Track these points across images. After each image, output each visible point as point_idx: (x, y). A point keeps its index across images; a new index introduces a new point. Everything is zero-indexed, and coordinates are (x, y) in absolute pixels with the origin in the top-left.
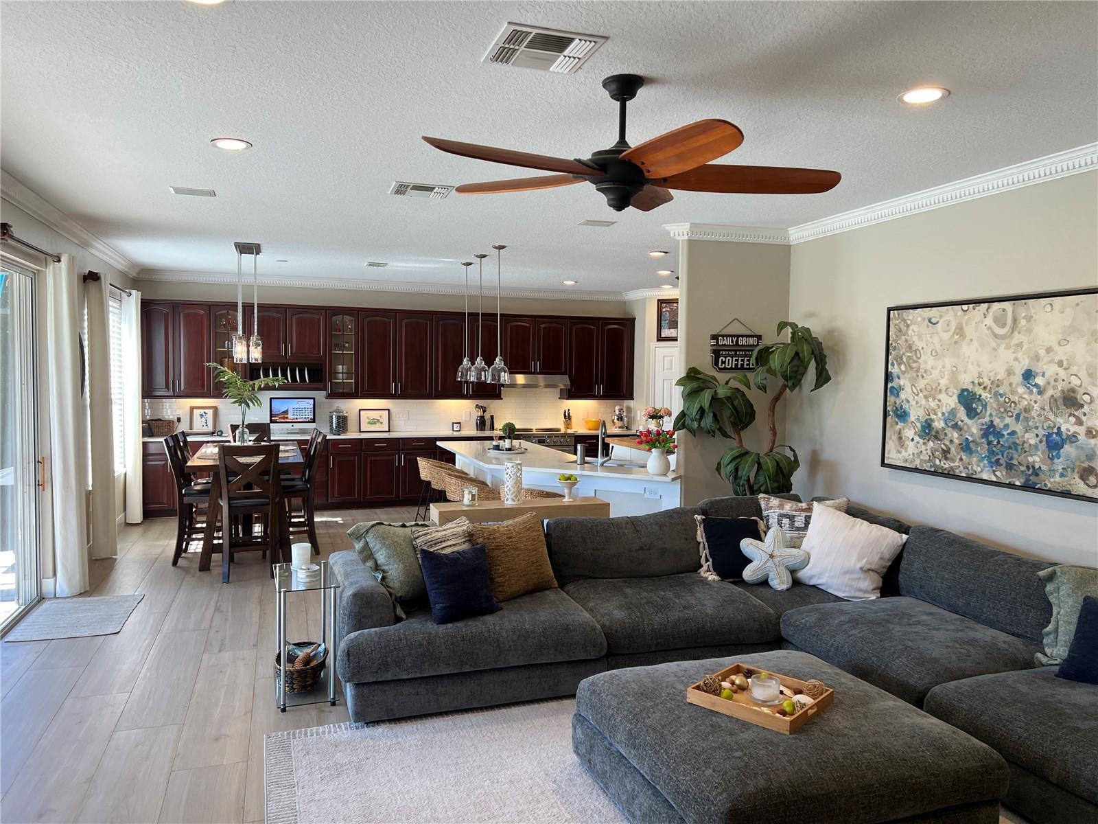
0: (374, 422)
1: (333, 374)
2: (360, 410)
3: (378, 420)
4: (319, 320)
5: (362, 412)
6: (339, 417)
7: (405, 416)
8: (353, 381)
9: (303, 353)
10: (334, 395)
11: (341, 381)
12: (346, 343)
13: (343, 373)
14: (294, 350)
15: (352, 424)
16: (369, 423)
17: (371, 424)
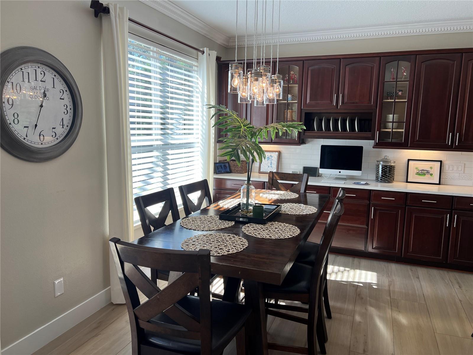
0: (423, 173)
1: (383, 123)
2: (409, 160)
3: (428, 172)
4: (372, 68)
5: (410, 162)
6: (386, 166)
7: (460, 169)
8: (403, 130)
9: (353, 103)
10: (382, 144)
11: (391, 130)
12: (400, 91)
13: (393, 122)
14: (346, 100)
15: (399, 173)
16: (418, 174)
17: (420, 175)
